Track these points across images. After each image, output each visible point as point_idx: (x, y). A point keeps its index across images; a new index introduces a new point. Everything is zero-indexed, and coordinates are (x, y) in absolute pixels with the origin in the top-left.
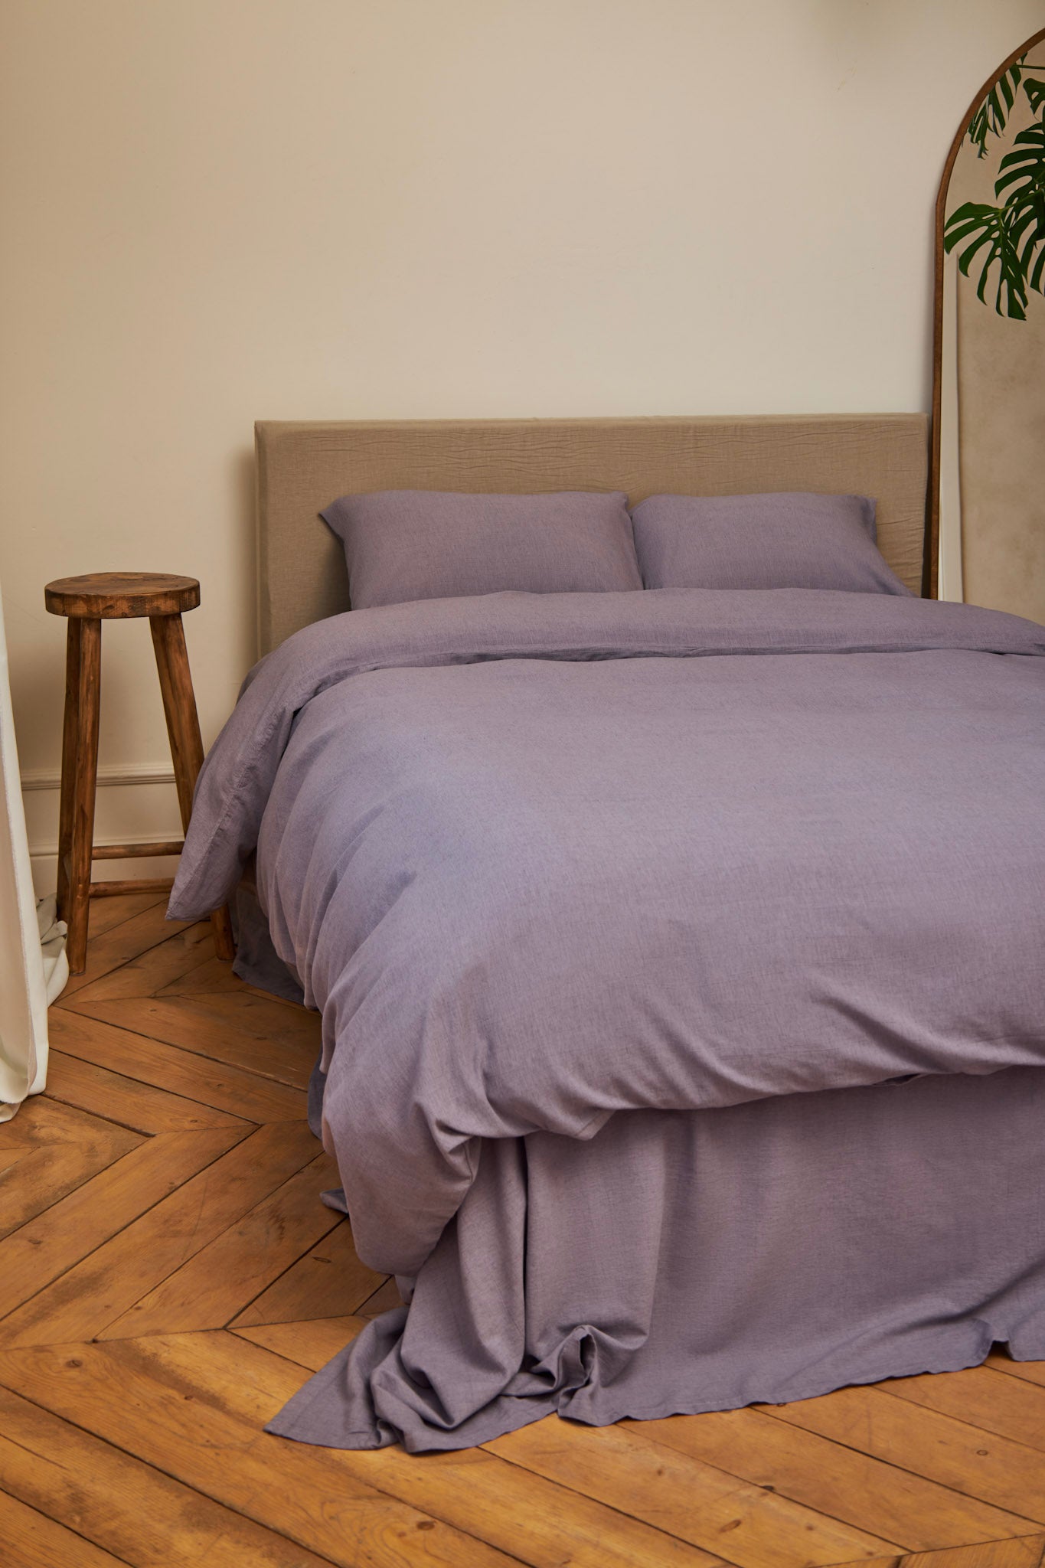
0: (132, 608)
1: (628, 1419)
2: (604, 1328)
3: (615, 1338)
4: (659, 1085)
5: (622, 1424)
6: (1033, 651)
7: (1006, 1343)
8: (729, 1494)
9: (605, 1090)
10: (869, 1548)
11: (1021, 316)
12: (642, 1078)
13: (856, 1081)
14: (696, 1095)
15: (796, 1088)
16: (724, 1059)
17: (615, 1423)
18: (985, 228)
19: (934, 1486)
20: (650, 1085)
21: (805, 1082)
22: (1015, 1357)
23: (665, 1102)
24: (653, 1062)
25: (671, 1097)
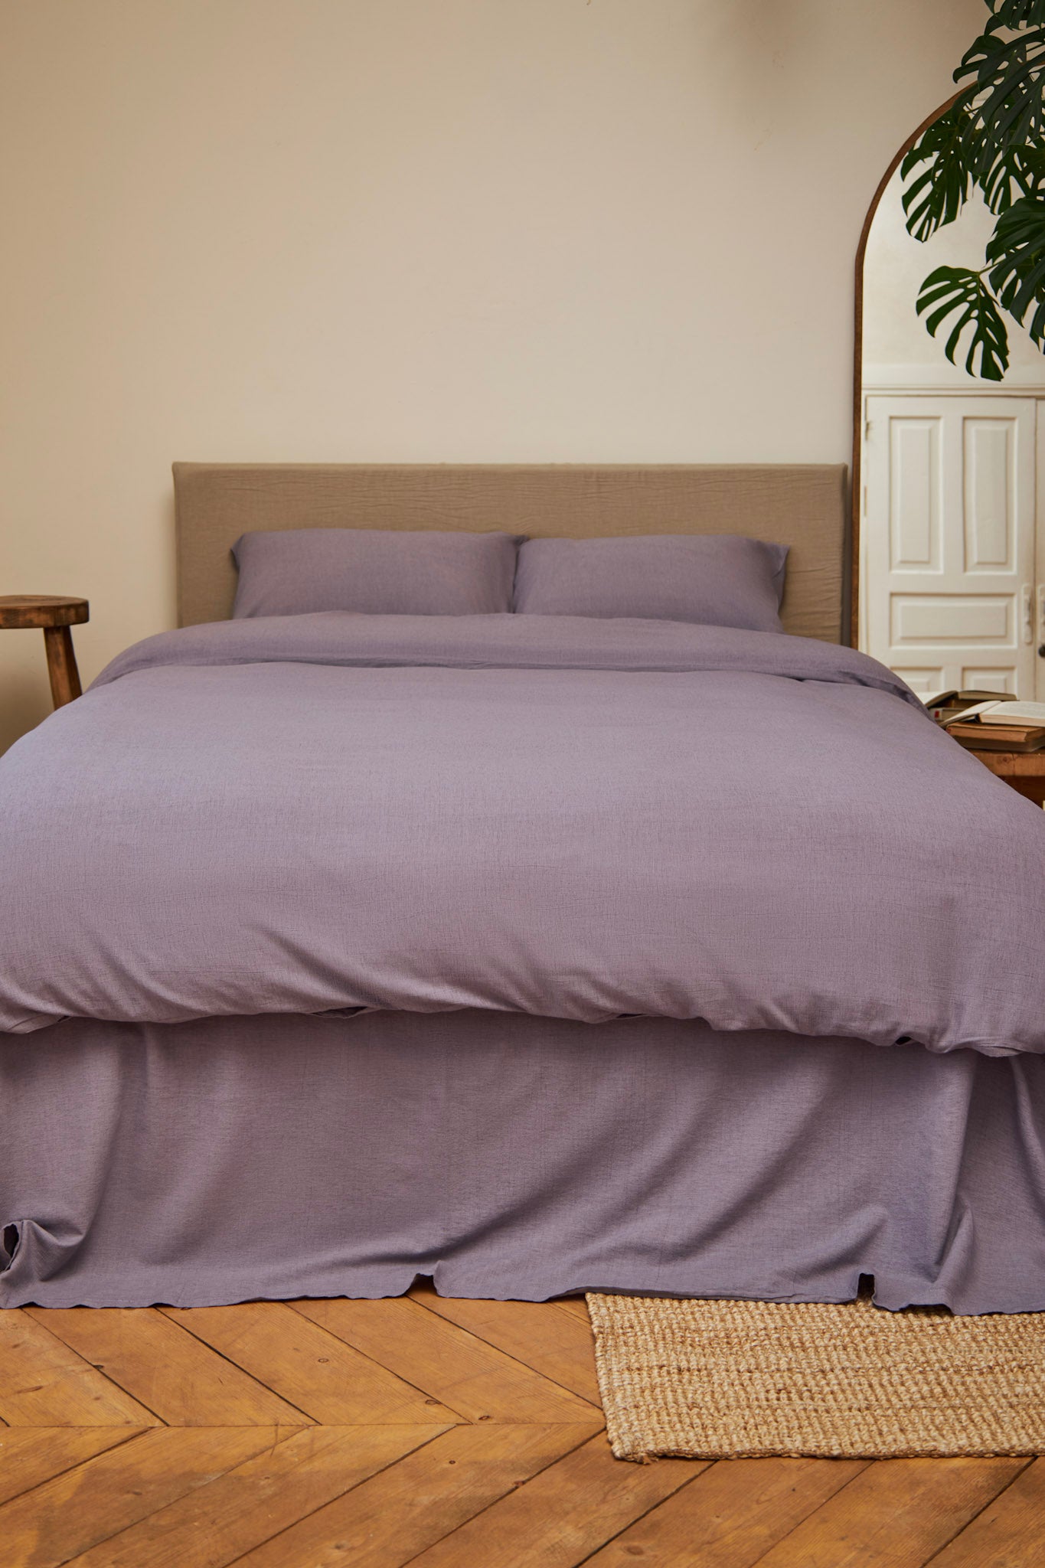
0: (6, 619)
1: (32, 1305)
2: (47, 1226)
3: (55, 1236)
4: (92, 995)
5: (27, 1310)
6: (835, 678)
7: (432, 1277)
8: (61, 1367)
9: (39, 994)
10: (131, 1417)
11: (998, 377)
12: (75, 986)
13: (287, 1006)
14: (132, 1009)
15: (229, 1009)
16: (153, 974)
17: (21, 1307)
18: (961, 291)
19: (250, 1381)
20: (83, 993)
21: (235, 1004)
22: (441, 1292)
23: (102, 1012)
24: (85, 972)
25: (106, 1007)
